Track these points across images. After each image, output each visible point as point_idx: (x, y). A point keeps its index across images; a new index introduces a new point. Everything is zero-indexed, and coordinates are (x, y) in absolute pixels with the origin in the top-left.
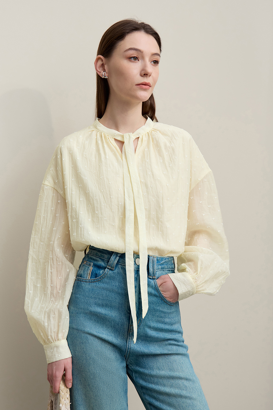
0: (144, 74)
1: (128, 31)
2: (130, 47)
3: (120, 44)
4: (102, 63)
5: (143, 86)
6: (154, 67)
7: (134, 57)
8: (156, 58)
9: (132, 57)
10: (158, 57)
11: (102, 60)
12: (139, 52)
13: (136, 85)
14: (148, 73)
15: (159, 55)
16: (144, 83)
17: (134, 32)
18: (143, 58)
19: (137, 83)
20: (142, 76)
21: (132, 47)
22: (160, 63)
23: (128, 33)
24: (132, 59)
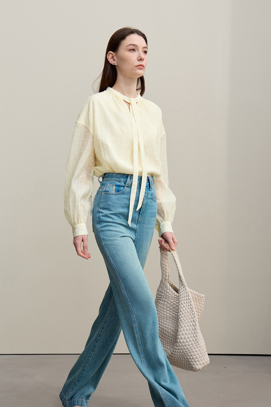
0: (140, 60)
1: (127, 34)
2: (130, 44)
3: (123, 43)
4: (112, 56)
5: (140, 66)
6: (144, 55)
7: (132, 49)
8: (145, 49)
9: (131, 50)
10: (147, 49)
11: (112, 54)
12: (136, 46)
13: (136, 67)
14: (142, 58)
15: (147, 48)
16: (140, 65)
17: (131, 34)
18: (138, 50)
19: (136, 65)
20: (138, 61)
21: (131, 43)
22: (148, 53)
23: (128, 35)
24: (132, 51)
